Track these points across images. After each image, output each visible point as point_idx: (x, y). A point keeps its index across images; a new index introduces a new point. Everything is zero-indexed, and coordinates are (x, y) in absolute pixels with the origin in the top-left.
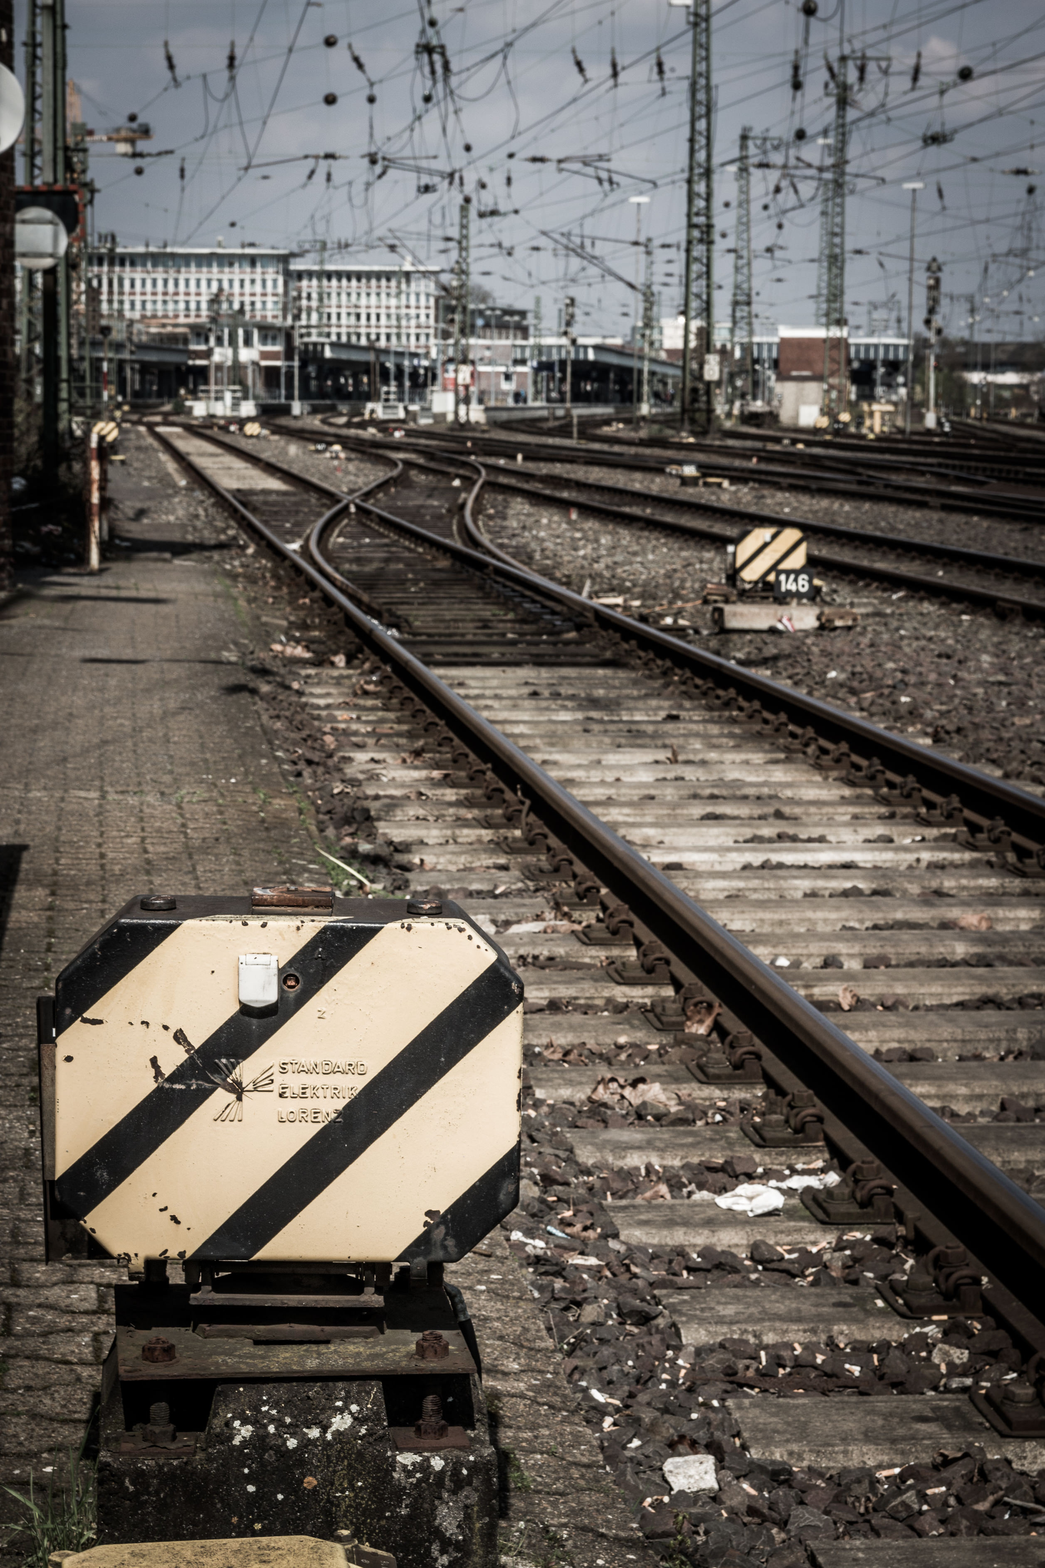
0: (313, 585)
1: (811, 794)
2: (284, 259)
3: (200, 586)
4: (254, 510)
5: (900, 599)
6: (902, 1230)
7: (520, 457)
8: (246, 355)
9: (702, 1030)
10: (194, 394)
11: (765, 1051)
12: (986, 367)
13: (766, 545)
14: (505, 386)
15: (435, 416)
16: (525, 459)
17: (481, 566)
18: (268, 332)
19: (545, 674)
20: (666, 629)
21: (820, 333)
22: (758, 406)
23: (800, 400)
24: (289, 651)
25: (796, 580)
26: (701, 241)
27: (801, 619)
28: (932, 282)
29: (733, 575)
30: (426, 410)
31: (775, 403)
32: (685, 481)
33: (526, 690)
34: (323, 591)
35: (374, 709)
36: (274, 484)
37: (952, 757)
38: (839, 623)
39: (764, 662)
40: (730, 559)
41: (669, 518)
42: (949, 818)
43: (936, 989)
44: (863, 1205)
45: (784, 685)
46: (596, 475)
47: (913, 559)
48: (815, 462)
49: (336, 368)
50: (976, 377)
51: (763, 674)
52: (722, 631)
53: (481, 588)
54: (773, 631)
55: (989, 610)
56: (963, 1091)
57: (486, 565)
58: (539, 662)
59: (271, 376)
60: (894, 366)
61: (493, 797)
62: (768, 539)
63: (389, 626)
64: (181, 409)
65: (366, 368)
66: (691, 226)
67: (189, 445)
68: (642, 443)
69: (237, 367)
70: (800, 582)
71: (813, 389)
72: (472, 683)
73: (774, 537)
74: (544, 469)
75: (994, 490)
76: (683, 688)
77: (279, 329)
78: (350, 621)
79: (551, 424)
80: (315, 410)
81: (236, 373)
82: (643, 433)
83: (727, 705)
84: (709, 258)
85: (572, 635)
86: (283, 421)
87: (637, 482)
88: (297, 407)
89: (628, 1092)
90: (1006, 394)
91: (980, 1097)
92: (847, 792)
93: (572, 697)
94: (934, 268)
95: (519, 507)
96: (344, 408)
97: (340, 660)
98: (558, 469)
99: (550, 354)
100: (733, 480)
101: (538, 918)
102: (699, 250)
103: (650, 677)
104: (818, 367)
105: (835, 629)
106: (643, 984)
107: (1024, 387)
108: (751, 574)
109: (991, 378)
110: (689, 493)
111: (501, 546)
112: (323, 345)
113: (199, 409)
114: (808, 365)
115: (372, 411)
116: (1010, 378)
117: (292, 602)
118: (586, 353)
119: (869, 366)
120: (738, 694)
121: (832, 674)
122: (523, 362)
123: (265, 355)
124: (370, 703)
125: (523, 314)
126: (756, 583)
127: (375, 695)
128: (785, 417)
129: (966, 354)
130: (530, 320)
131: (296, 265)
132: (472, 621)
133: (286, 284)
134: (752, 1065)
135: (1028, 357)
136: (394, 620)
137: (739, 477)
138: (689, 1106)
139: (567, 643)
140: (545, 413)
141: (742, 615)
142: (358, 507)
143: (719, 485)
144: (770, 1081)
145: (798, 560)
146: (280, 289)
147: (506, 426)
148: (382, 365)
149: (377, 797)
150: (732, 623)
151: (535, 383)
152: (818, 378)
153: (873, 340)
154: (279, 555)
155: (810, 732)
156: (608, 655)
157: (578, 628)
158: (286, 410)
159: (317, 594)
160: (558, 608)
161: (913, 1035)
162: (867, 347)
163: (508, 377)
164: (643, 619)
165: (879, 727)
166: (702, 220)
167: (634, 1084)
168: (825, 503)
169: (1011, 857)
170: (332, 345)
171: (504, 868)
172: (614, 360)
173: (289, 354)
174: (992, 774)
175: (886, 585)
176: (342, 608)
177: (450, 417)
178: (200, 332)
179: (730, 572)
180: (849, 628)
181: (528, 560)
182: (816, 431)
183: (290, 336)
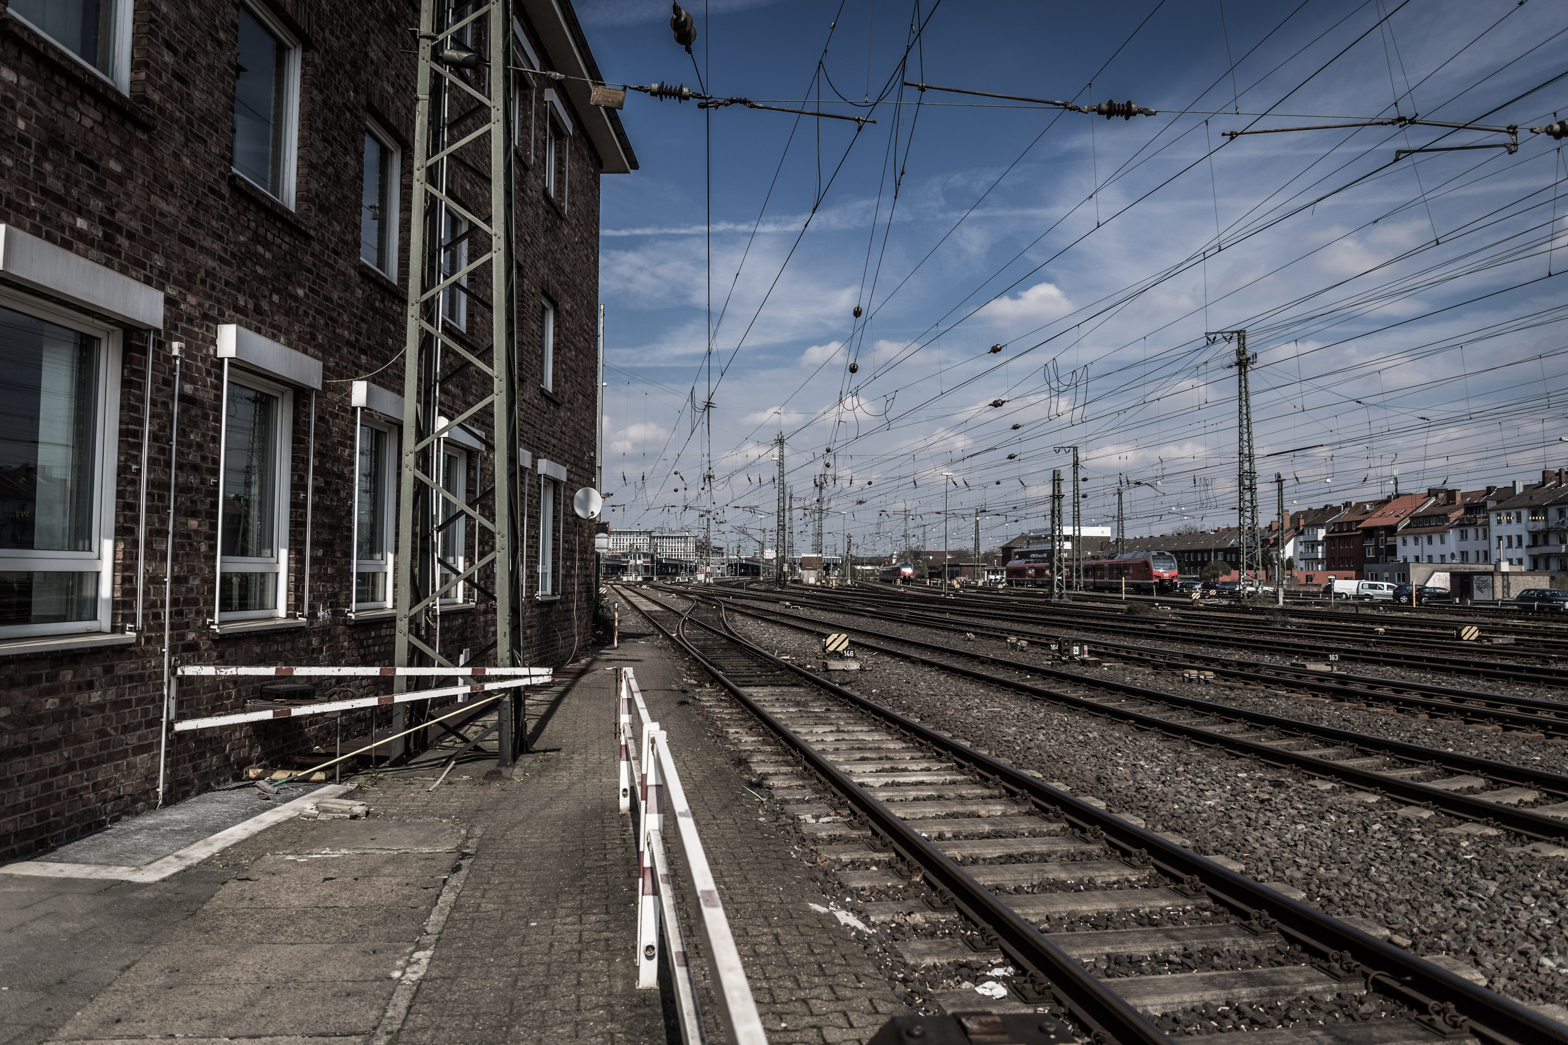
0: (689, 653)
1: (892, 746)
2: (650, 533)
3: (652, 654)
4: (655, 619)
7: (731, 597)
8: (639, 562)
9: (918, 879)
10: (623, 573)
11: (956, 897)
12: (862, 564)
13: (836, 639)
14: (719, 572)
15: (698, 582)
17: (739, 644)
18: (645, 555)
19: (778, 690)
20: (808, 670)
21: (814, 556)
22: (796, 578)
23: (809, 576)
24: (689, 681)
26: (782, 529)
27: (853, 666)
28: (849, 541)
29: (825, 648)
30: (696, 579)
31: (801, 577)
32: (787, 607)
33: (774, 698)
34: (692, 654)
35: (726, 708)
36: (657, 608)
37: (928, 727)
38: (867, 668)
39: (847, 684)
40: (824, 643)
41: (785, 621)
42: (949, 760)
43: (990, 851)
45: (857, 694)
46: (757, 604)
48: (821, 598)
49: (666, 566)
50: (859, 567)
51: (847, 689)
52: (827, 670)
53: (741, 652)
54: (844, 670)
56: (1032, 911)
58: (773, 685)
59: (646, 568)
60: (835, 565)
61: (786, 752)
62: (836, 637)
63: (719, 670)
64: (619, 579)
65: (676, 566)
66: (778, 525)
67: (626, 593)
68: (765, 591)
69: (636, 565)
70: (849, 653)
71: (813, 573)
72: (755, 695)
74: (740, 602)
75: (883, 610)
76: (825, 696)
77: (649, 554)
78: (706, 669)
79: (737, 585)
80: (661, 580)
81: (636, 568)
82: (763, 587)
83: (845, 705)
85: (778, 673)
86: (651, 583)
87: (771, 607)
88: (655, 579)
89: (908, 918)
90: (868, 573)
91: (1038, 914)
92: (904, 745)
93: (790, 701)
94: (849, 536)
95: (738, 617)
96: (668, 578)
97: (708, 685)
98: (744, 602)
99: (731, 561)
100: (801, 607)
101: (828, 815)
102: (781, 533)
103: (812, 692)
104: (814, 566)
105: (867, 671)
106: (884, 852)
107: (874, 571)
108: (831, 648)
109: (864, 568)
110: (788, 611)
111: (741, 635)
112: (662, 559)
113: (625, 579)
114: (811, 565)
116: (869, 568)
117: (683, 660)
118: (743, 561)
119: (829, 565)
121: (873, 691)
122: (724, 564)
123: (645, 562)
124: (724, 704)
125: (721, 549)
126: (834, 652)
127: (725, 701)
128: (805, 581)
129: (857, 561)
130: (724, 550)
131: (653, 535)
132: (743, 667)
133: (650, 540)
134: (951, 903)
135: (874, 561)
136: (720, 668)
137: (803, 605)
138: (933, 924)
139: (780, 677)
140: (734, 581)
141: (833, 665)
142: (689, 618)
144: (961, 912)
145: (846, 644)
146: (649, 542)
147: (720, 584)
148: (681, 565)
149: (745, 751)
150: (831, 668)
151: (728, 570)
152: (815, 569)
153: (829, 557)
154: (671, 638)
155: (882, 719)
156: (794, 682)
157: (781, 670)
158: (651, 580)
160: (769, 661)
161: (996, 878)
162: (828, 559)
163: (719, 569)
164: (800, 666)
165: (899, 713)
167: (909, 914)
168: (833, 615)
169: (978, 778)
170: (665, 559)
171: (804, 787)
172: (751, 563)
173: (652, 562)
174: (947, 735)
177: (705, 583)
178: (625, 555)
179: (823, 647)
180: (870, 670)
181: (750, 639)
182: (815, 586)
183: (652, 556)
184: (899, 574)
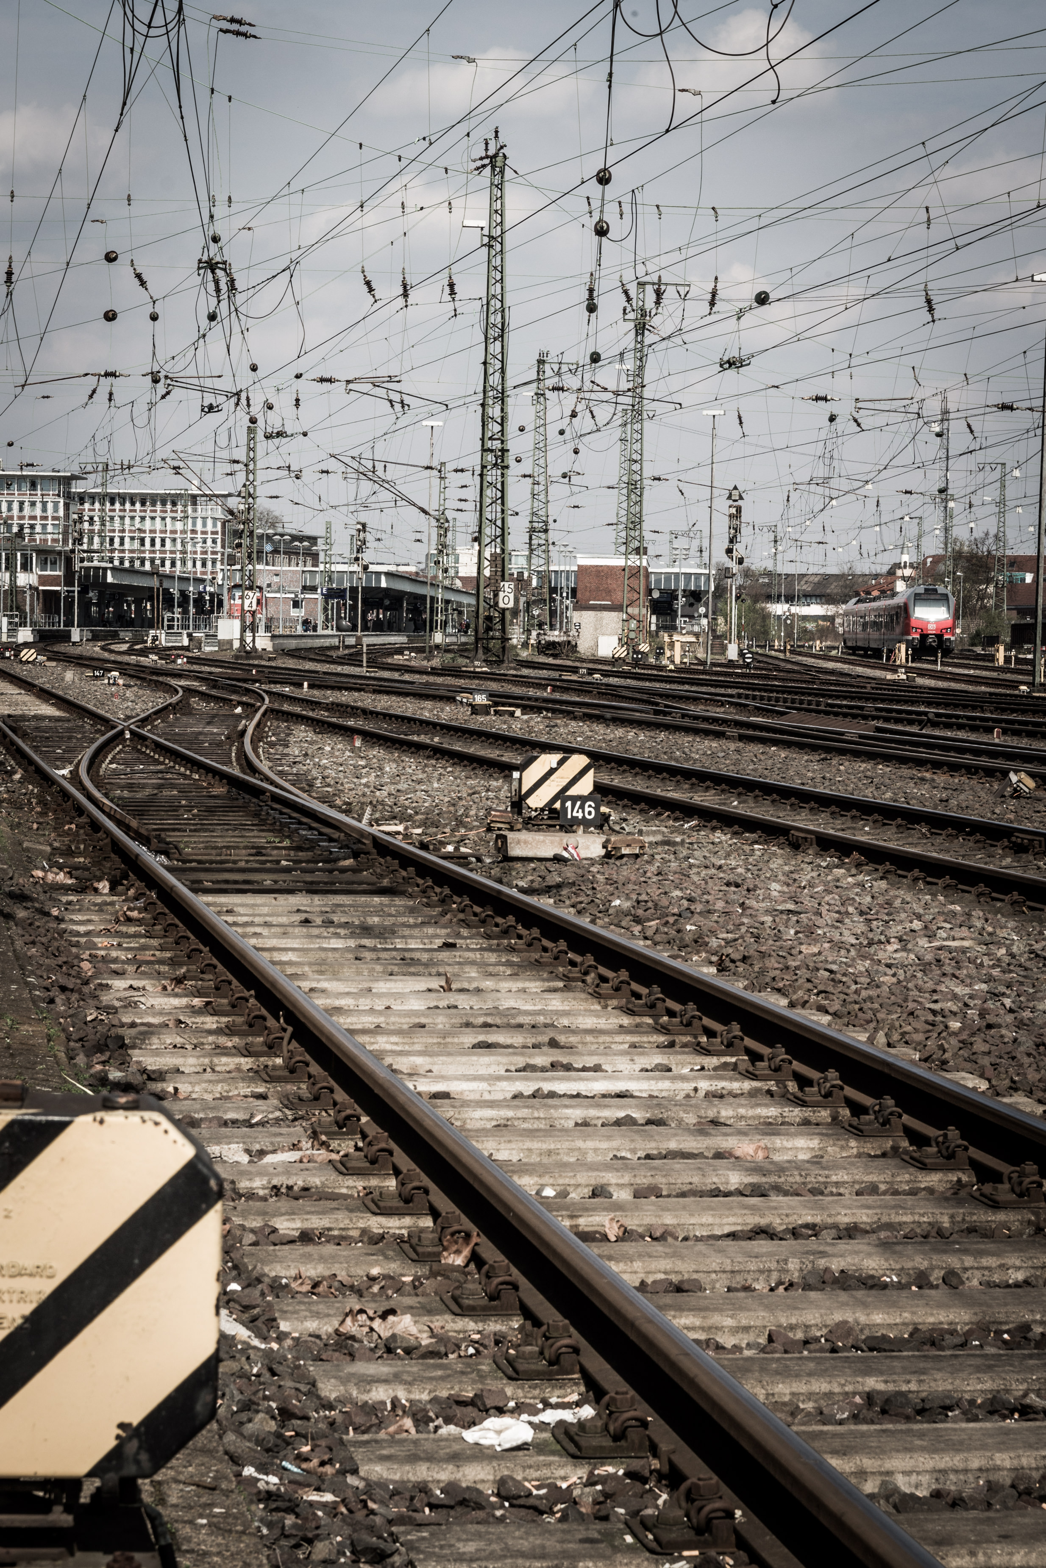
0: (80, 810)
1: (588, 1022)
2: (67, 481)
4: (24, 736)
5: (691, 828)
6: (655, 1464)
7: (306, 684)
8: (23, 579)
9: (459, 1261)
11: (523, 1282)
12: (790, 599)
13: (552, 771)
14: (294, 613)
15: (220, 643)
16: (310, 686)
17: (257, 792)
18: (46, 555)
19: (319, 901)
20: (447, 857)
21: (620, 562)
22: (555, 636)
23: (598, 629)
24: (50, 876)
25: (582, 807)
26: (496, 465)
27: (588, 848)
28: (733, 511)
29: (518, 803)
30: (211, 637)
31: (573, 632)
32: (476, 710)
33: (296, 917)
34: (90, 816)
35: (136, 936)
36: (48, 710)
37: (737, 986)
38: (625, 851)
39: (547, 890)
40: (515, 784)
41: (458, 746)
42: (730, 1047)
43: (707, 1219)
44: (616, 1438)
45: (567, 913)
46: (384, 703)
47: (707, 789)
48: (612, 692)
49: (117, 594)
50: (779, 609)
51: (545, 903)
52: (505, 859)
53: (257, 815)
54: (557, 859)
55: (782, 839)
56: (729, 1322)
57: (263, 791)
58: (312, 889)
59: (50, 601)
60: (695, 597)
61: (254, 1025)
62: (554, 765)
63: (158, 852)
65: (149, 594)
66: (484, 450)
68: (434, 672)
69: (14, 592)
70: (587, 809)
71: (613, 619)
72: (241, 910)
73: (561, 763)
74: (331, 696)
75: (794, 720)
76: (461, 916)
77: (59, 553)
78: (117, 847)
79: (342, 652)
80: (95, 638)
81: (13, 598)
82: (436, 662)
83: (505, 933)
84: (503, 483)
85: (348, 862)
86: (62, 648)
87: (427, 711)
88: (76, 634)
89: (377, 1324)
90: (810, 626)
91: (746, 1329)
92: (626, 1021)
93: (345, 925)
94: (735, 496)
95: (303, 734)
97: (104, 886)
98: (344, 697)
99: (341, 581)
100: (525, 709)
101: (295, 1147)
102: (493, 475)
103: (428, 905)
104: (618, 596)
105: (622, 856)
106: (401, 1214)
107: (831, 619)
108: (537, 801)
109: (795, 610)
110: (480, 722)
111: (281, 774)
112: (105, 569)
114: (608, 592)
115: (155, 639)
116: (816, 609)
117: (57, 828)
118: (379, 580)
119: (670, 596)
120: (517, 922)
121: (617, 902)
122: (313, 589)
123: (43, 580)
124: (132, 930)
125: (313, 540)
126: (542, 810)
127: (139, 922)
128: (584, 647)
129: (769, 585)
130: (320, 546)
131: (78, 488)
132: (246, 848)
133: (67, 506)
134: (509, 1296)
135: (833, 588)
136: (162, 845)
137: (532, 705)
138: (441, 1339)
139: (343, 870)
140: (335, 642)
141: (526, 842)
142: (132, 732)
143: (512, 714)
144: (527, 1313)
145: (585, 786)
146: (61, 513)
148: (166, 591)
149: (133, 1025)
150: (515, 851)
151: (325, 609)
152: (616, 608)
153: (676, 570)
154: (47, 780)
155: (590, 960)
156: (386, 882)
157: (356, 855)
158: (65, 637)
159: (83, 820)
160: (336, 835)
161: (680, 1266)
162: (668, 575)
163: (296, 604)
164: (424, 846)
165: (663, 955)
166: (497, 445)
167: (384, 1316)
168: (619, 732)
169: (792, 1086)
170: (113, 569)
171: (263, 1097)
172: (407, 587)
173: (69, 581)
174: (777, 1003)
175: (677, 814)
176: (108, 833)
177: (236, 645)
179: (515, 799)
180: (637, 856)
181: (308, 787)
182: (611, 660)
183: (69, 562)
184: (907, 629)
